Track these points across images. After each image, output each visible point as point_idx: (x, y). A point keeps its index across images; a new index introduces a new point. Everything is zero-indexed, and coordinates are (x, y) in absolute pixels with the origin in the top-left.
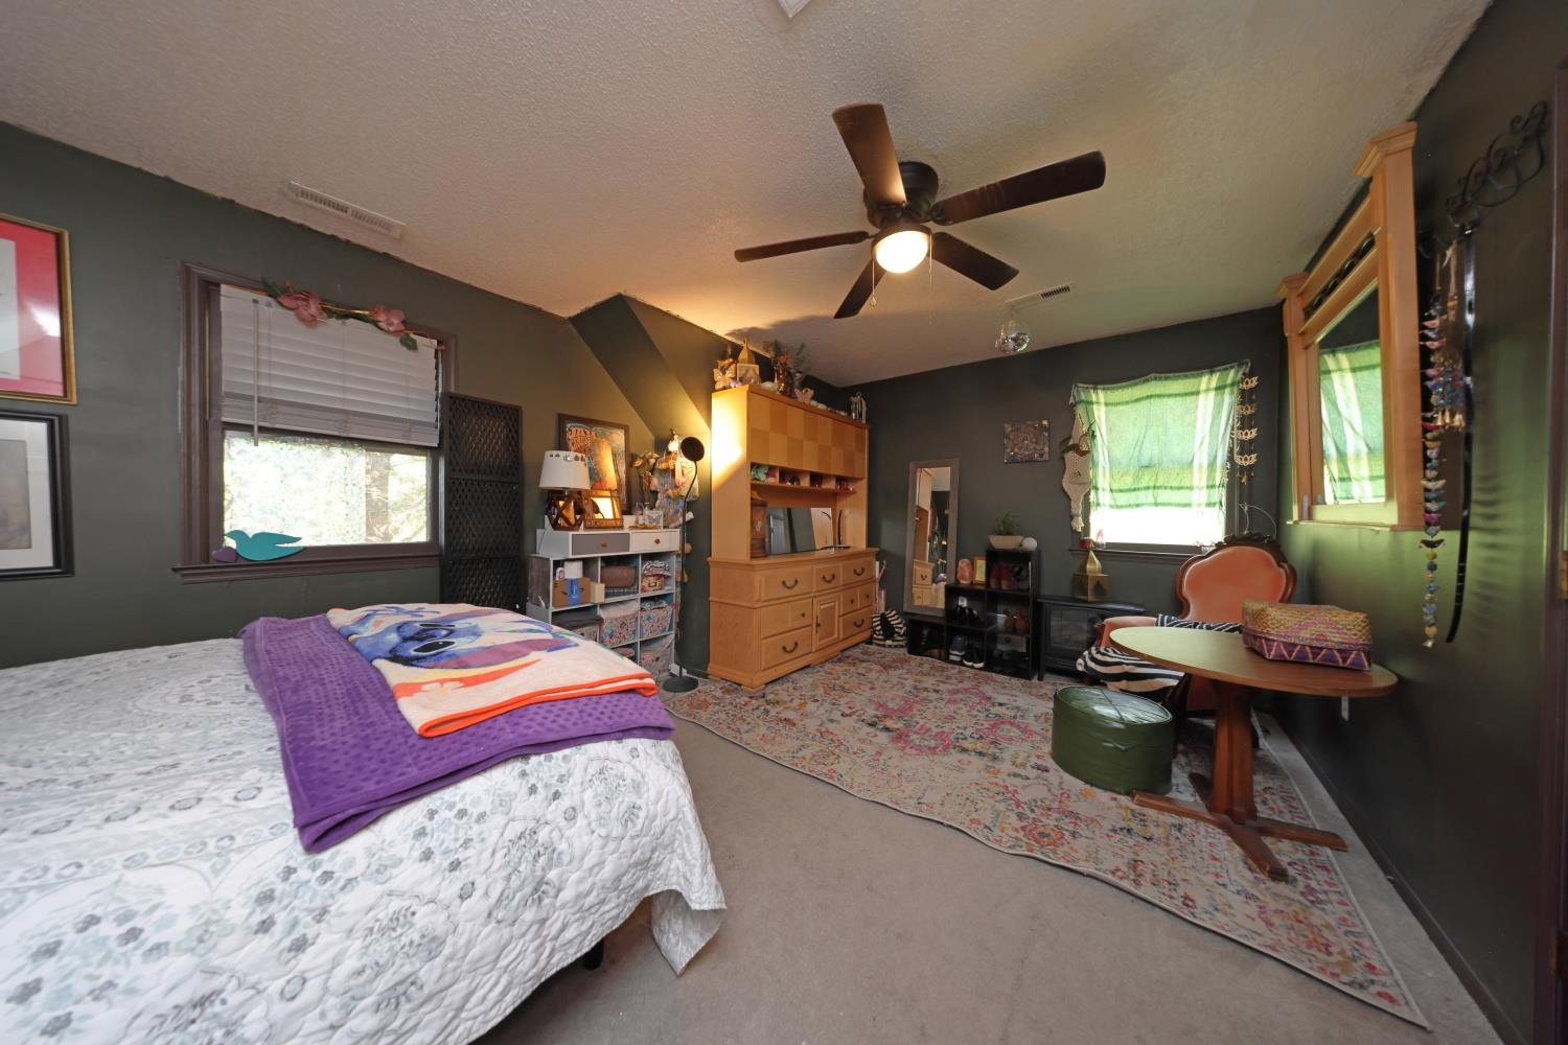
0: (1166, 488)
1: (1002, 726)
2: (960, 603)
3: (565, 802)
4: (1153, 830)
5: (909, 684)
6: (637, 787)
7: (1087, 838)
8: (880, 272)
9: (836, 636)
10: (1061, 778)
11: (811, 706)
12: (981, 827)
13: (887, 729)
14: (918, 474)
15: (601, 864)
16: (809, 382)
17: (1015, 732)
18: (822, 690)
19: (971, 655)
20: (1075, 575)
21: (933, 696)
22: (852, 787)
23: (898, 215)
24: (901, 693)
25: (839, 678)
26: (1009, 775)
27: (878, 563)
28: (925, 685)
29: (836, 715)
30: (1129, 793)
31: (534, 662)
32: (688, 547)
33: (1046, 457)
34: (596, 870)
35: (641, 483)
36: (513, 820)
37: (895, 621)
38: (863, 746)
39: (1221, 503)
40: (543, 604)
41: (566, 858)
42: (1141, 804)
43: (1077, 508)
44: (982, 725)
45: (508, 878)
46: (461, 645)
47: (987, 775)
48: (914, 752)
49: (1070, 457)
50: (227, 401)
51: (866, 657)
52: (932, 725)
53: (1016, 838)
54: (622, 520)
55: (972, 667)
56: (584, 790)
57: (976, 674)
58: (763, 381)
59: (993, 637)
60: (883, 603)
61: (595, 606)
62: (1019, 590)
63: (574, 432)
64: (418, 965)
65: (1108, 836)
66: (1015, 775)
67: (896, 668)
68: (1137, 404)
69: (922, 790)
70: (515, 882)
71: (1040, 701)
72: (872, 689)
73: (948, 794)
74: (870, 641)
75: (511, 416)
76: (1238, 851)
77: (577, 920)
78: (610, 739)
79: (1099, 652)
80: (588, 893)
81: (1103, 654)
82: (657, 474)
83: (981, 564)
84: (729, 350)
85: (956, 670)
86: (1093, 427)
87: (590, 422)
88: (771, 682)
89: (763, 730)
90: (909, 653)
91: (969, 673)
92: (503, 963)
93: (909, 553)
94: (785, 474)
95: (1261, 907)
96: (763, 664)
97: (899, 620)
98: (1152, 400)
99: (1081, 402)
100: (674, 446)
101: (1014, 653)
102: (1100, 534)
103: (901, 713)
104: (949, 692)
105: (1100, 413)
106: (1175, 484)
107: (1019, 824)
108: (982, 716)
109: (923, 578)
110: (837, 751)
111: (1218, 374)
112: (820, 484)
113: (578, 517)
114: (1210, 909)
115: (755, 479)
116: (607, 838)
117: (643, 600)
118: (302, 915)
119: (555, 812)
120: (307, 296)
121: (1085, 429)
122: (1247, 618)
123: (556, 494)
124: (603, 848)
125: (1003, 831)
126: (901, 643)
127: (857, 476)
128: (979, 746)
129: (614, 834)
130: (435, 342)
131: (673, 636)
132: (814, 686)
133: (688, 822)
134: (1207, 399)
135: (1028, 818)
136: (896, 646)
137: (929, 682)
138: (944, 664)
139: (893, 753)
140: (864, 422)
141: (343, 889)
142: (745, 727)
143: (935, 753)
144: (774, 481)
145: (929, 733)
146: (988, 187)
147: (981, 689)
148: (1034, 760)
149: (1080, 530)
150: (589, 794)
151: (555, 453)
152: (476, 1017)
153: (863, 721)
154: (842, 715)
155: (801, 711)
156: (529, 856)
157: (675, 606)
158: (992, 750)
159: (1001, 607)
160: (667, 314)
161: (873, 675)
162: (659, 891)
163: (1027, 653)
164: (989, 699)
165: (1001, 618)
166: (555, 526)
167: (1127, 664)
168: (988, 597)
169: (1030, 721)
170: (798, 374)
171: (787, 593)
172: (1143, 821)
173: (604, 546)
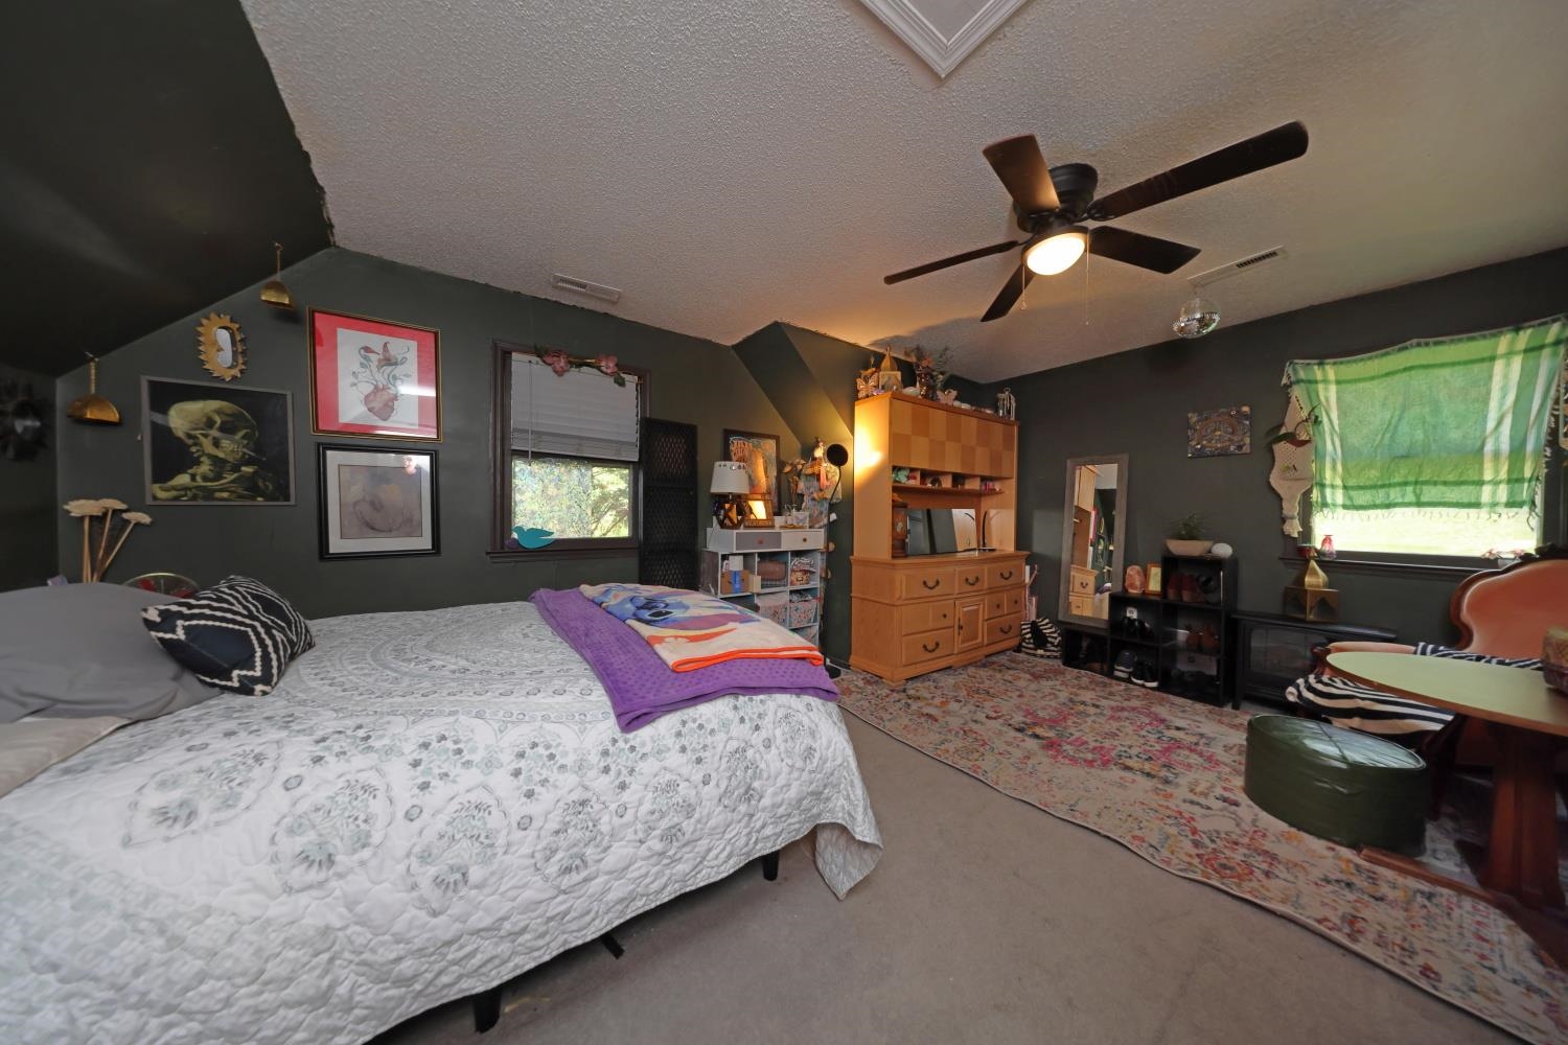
0: (1435, 483)
1: (1178, 751)
2: (1128, 615)
3: (764, 734)
4: (1385, 889)
5: (1063, 696)
6: (813, 734)
7: (1285, 880)
8: (1030, 275)
9: (979, 640)
10: (1256, 815)
11: (953, 706)
12: (1145, 845)
13: (1036, 736)
14: (1078, 472)
15: (788, 785)
16: (953, 382)
17: (1194, 759)
18: (965, 692)
19: (1142, 672)
20: (1287, 588)
21: (1092, 710)
22: (997, 784)
23: (1052, 219)
24: (1053, 704)
25: (983, 683)
26: (1185, 801)
27: (1028, 568)
28: (1082, 698)
29: (981, 716)
30: (1354, 846)
31: (731, 630)
32: (832, 546)
33: (1246, 449)
34: (785, 790)
35: (789, 486)
36: (731, 738)
37: (1048, 630)
38: (1009, 749)
39: (1533, 503)
40: (713, 591)
41: (765, 775)
42: (1370, 860)
43: (1292, 508)
44: (1151, 746)
45: (730, 778)
46: (677, 614)
47: (1156, 798)
48: (1067, 761)
49: (1282, 449)
50: (516, 435)
51: (1013, 665)
52: (1090, 738)
53: (1189, 863)
54: (773, 521)
55: (1143, 686)
56: (775, 728)
57: (1147, 694)
58: (905, 387)
59: (1172, 653)
60: (1033, 610)
61: (753, 595)
62: (1208, 603)
63: (736, 444)
64: (682, 819)
65: (1317, 884)
66: (1192, 802)
67: (1048, 679)
68: (1388, 379)
69: (1076, 799)
70: (734, 782)
71: (1232, 731)
72: (1020, 696)
73: (1106, 807)
74: (1018, 649)
75: (688, 433)
76: (1523, 938)
77: (772, 823)
78: (791, 693)
79: (1320, 682)
80: (780, 805)
81: (1326, 684)
82: (803, 478)
83: (1156, 573)
84: (872, 360)
85: (1122, 688)
86: (1316, 411)
87: (748, 435)
88: (912, 679)
89: (906, 721)
90: (1064, 664)
91: (1138, 691)
92: (727, 836)
93: (1065, 556)
94: (925, 474)
95: (1550, 1005)
96: (904, 660)
97: (1053, 630)
98: (1413, 372)
99: (1298, 382)
100: (819, 453)
101: (1199, 675)
102: (1327, 540)
103: (1053, 723)
104: (1112, 708)
105: (1329, 394)
106: (1451, 478)
107: (1194, 851)
108: (1152, 738)
109: (1084, 586)
110: (981, 749)
111: (1529, 331)
112: (963, 484)
113: (740, 517)
114: (1464, 989)
115: (895, 481)
116: (792, 767)
117: (792, 592)
118: (623, 769)
119: (757, 739)
120: (558, 354)
121: (1304, 414)
122: (1550, 651)
123: (722, 499)
124: (790, 774)
125: (1172, 853)
126: (1055, 654)
127: (1004, 475)
128: (1147, 767)
129: (797, 765)
130: (636, 377)
131: (817, 627)
132: (956, 687)
133: (852, 770)
134: (1508, 365)
135: (1207, 848)
136: (1048, 657)
137: (1087, 696)
138: (1107, 680)
139: (1043, 760)
140: (1013, 419)
141: (641, 758)
142: (886, 716)
143: (1093, 766)
144: (915, 483)
145: (1085, 746)
146: (1156, 178)
147: (1153, 709)
148: (1219, 791)
149: (1296, 535)
150: (778, 732)
151: (723, 463)
152: (713, 867)
153: (1010, 725)
154: (987, 717)
155: (944, 709)
156: (742, 766)
157: (820, 599)
158: (1164, 773)
159: (1181, 621)
160: (816, 334)
161: (1021, 683)
162: (828, 821)
163: (1218, 677)
164: (1163, 721)
165: (1182, 634)
166: (722, 525)
167: (1363, 699)
168: (1164, 608)
169: (1218, 751)
170: (941, 377)
171: (927, 592)
172: (1373, 878)
173: (761, 542)
